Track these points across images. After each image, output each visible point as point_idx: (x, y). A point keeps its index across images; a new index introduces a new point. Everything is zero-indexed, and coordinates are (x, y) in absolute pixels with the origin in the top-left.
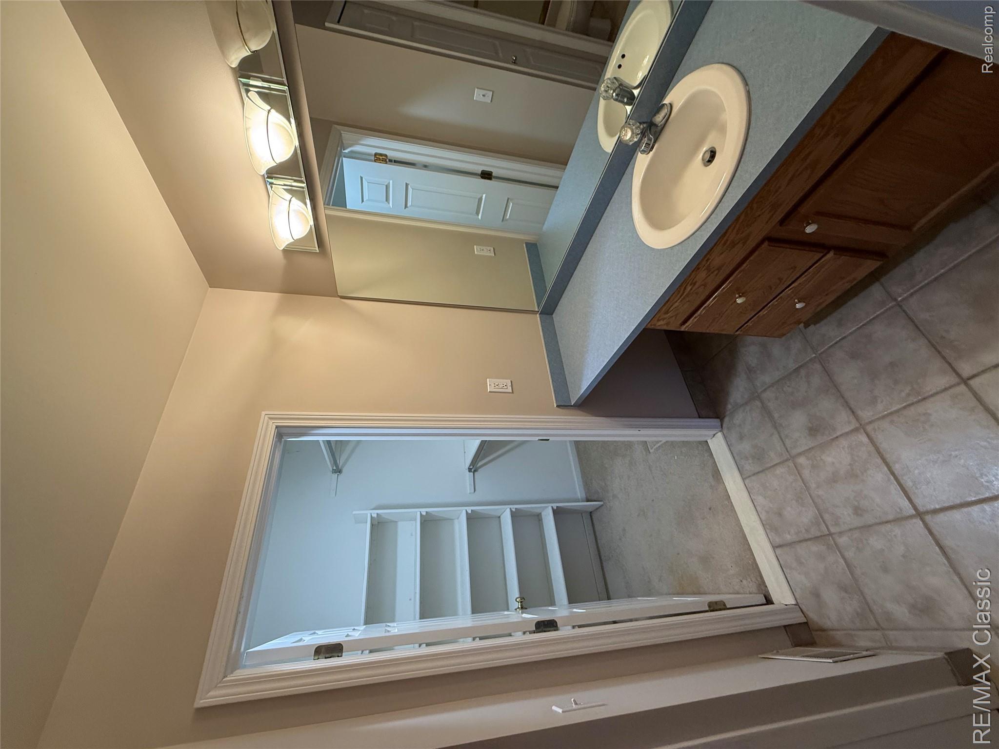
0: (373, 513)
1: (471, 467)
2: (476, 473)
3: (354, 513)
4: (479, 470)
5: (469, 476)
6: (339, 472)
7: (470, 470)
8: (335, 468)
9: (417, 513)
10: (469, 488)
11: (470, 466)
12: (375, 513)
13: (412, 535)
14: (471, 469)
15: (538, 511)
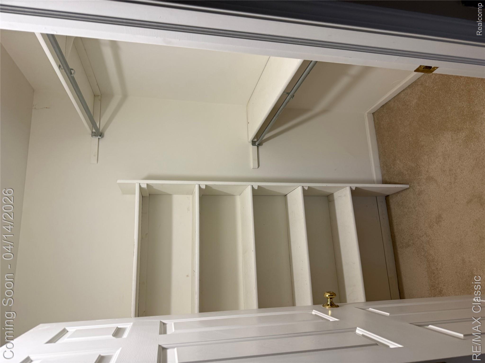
0: (142, 184)
1: (256, 140)
2: (260, 147)
3: (119, 181)
4: (264, 144)
5: (252, 149)
6: (100, 136)
7: (253, 143)
8: (94, 131)
9: (195, 186)
10: (252, 163)
11: (254, 138)
12: (144, 184)
13: (188, 209)
14: (255, 142)
15: (330, 191)
